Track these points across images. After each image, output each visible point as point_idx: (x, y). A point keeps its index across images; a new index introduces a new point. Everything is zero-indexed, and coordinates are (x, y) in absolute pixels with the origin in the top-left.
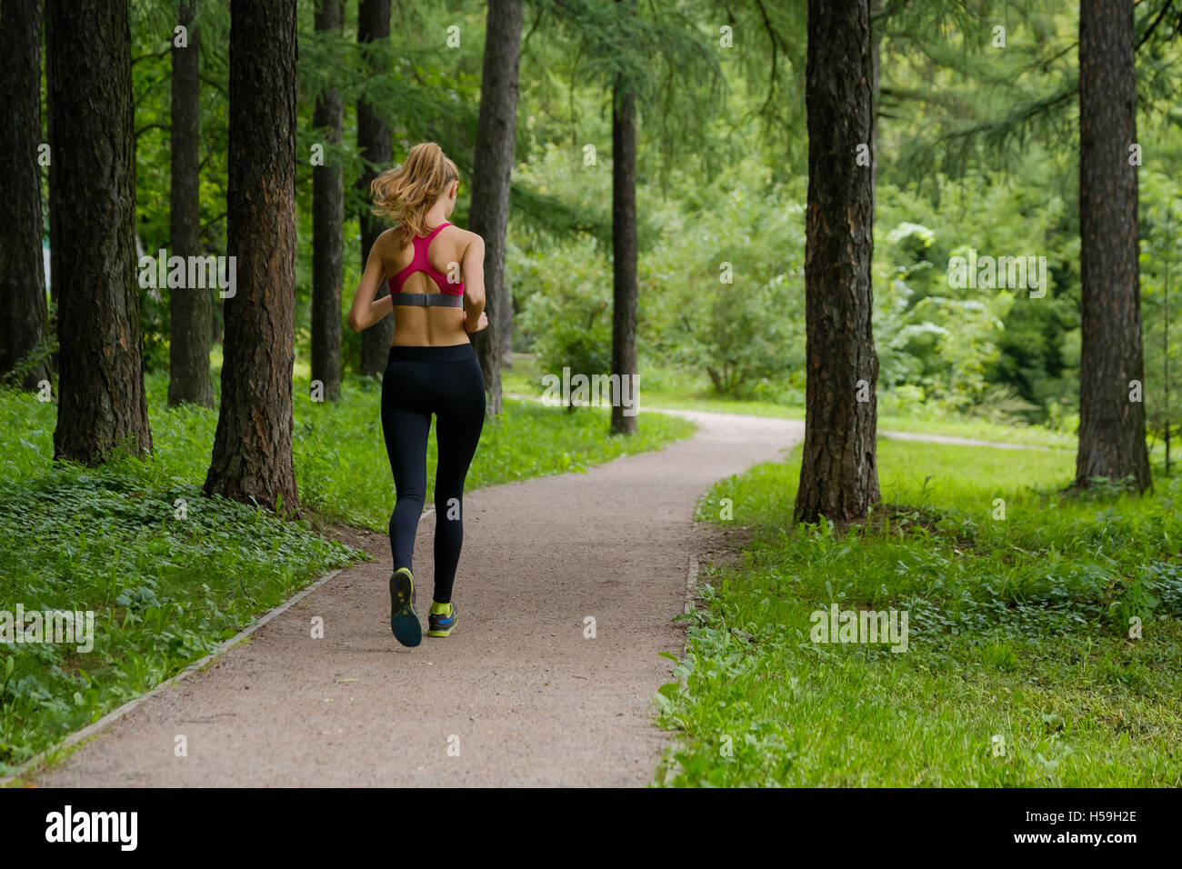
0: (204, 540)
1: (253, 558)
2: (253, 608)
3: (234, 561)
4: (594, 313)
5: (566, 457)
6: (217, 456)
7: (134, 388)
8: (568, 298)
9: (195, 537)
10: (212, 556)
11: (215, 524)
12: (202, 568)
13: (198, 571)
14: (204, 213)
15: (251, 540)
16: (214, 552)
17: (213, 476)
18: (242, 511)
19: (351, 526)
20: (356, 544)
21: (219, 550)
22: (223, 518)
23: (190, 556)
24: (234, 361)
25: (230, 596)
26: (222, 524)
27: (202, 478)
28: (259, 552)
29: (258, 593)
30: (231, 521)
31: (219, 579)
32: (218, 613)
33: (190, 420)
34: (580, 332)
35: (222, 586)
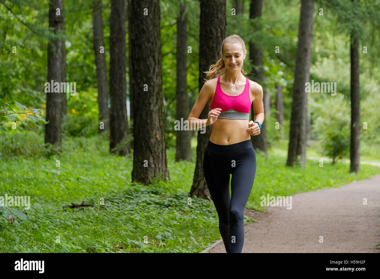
0: (190, 214)
1: (209, 220)
2: (209, 240)
3: (202, 222)
4: (342, 125)
5: (332, 181)
6: (195, 181)
7: (162, 155)
8: (332, 119)
9: (186, 213)
10: (193, 220)
11: (194, 207)
12: (189, 225)
13: (188, 226)
14: (188, 87)
15: (208, 214)
16: (194, 218)
17: (193, 189)
18: (205, 202)
19: (247, 208)
20: (250, 215)
21: (196, 217)
22: (197, 205)
23: (184, 220)
24: (202, 143)
25: (200, 235)
26: (197, 207)
27: (189, 190)
28: (211, 218)
29: (211, 234)
30: (200, 206)
31: (195, 229)
32: (195, 242)
33: (184, 167)
34: (337, 132)
35: (197, 232)
